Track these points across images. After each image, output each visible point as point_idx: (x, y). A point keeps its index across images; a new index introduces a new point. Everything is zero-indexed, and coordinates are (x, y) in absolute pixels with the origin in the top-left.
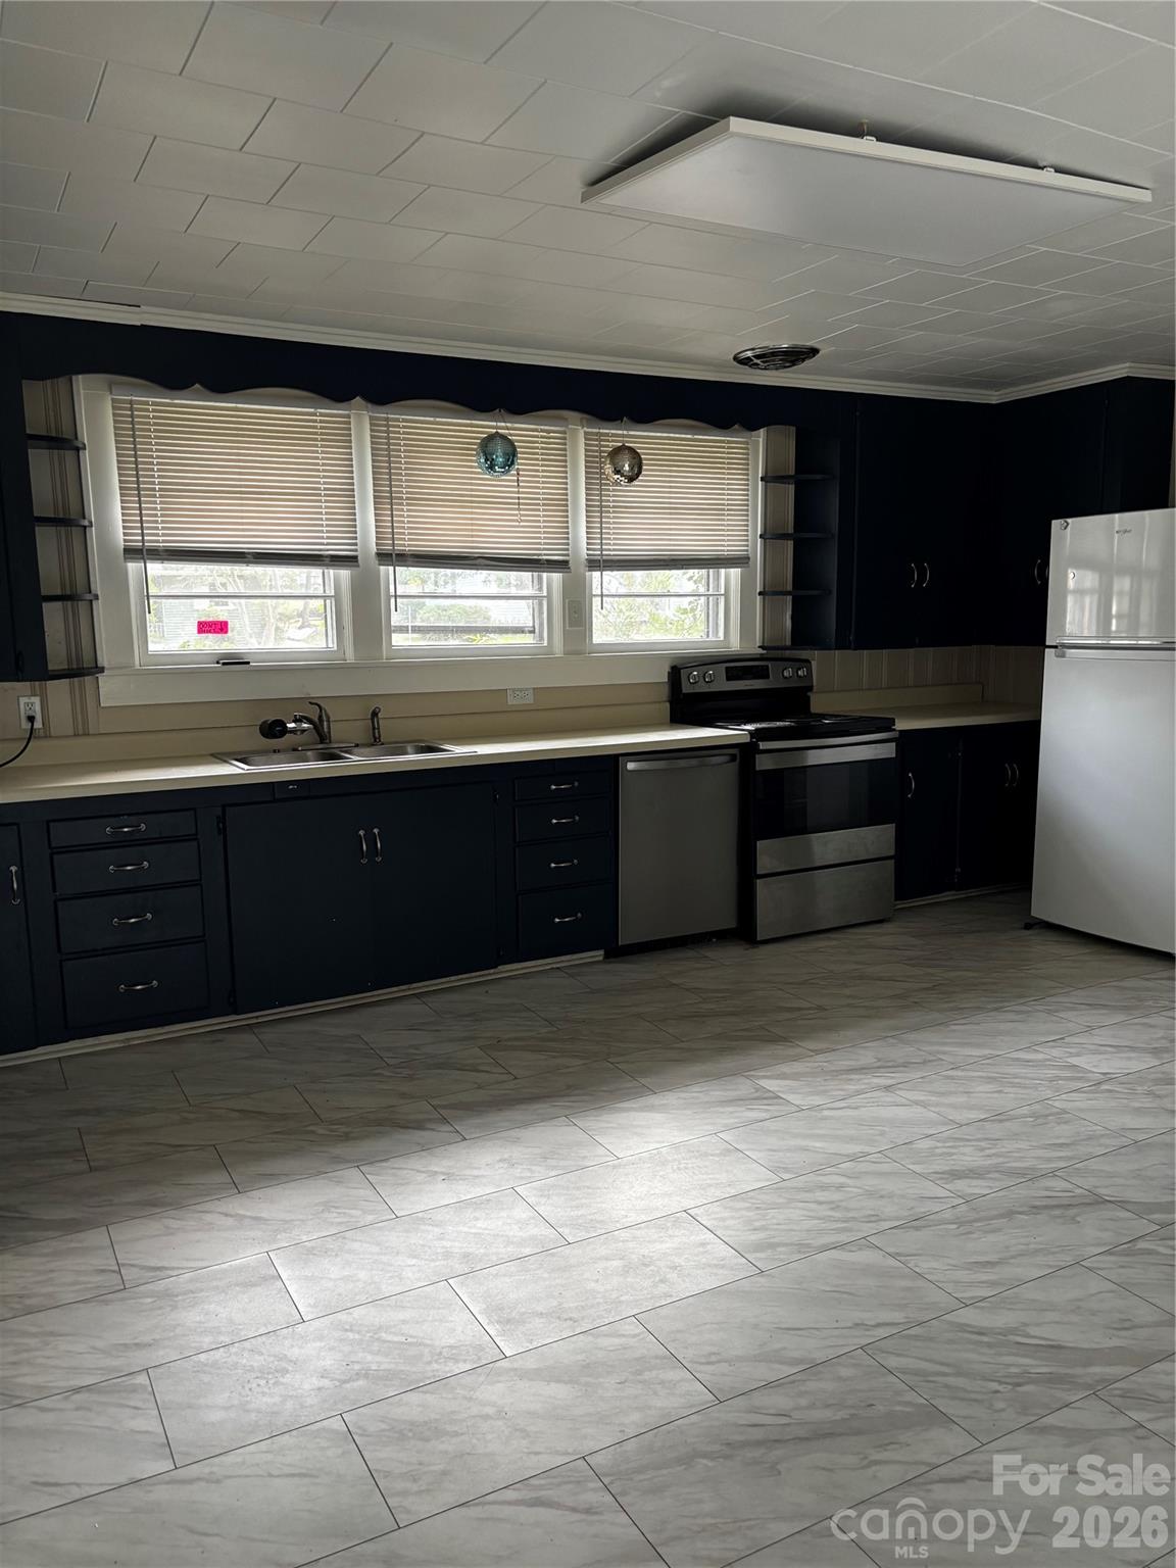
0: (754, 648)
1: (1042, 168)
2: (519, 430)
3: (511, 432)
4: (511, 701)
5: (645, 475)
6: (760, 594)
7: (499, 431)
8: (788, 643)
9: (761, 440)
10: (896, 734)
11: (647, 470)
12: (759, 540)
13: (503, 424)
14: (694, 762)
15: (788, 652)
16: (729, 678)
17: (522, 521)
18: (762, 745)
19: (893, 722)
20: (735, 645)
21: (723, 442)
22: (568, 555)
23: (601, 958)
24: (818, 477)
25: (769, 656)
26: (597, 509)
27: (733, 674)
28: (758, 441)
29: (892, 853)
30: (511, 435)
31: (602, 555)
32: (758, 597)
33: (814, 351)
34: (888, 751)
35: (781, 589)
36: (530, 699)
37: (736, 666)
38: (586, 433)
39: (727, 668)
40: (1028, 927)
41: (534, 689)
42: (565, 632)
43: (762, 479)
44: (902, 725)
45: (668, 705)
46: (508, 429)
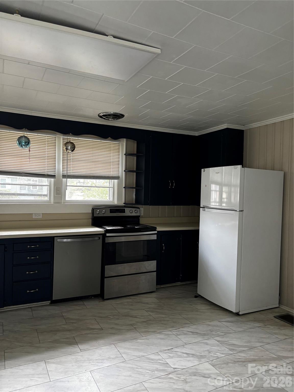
0: (122, 203)
1: (107, 36)
2: (30, 135)
3: (28, 135)
4: (34, 217)
5: (76, 151)
6: (124, 188)
7: (25, 135)
8: (134, 202)
9: (124, 143)
10: (156, 232)
11: (76, 149)
12: (124, 172)
13: (26, 133)
14: (91, 239)
15: (134, 205)
16: (111, 212)
17: (30, 162)
18: (108, 235)
19: (156, 228)
20: (116, 203)
21: (111, 143)
22: (55, 173)
23: (49, 304)
24: (141, 154)
25: (126, 206)
26: (66, 160)
27: (112, 211)
28: (124, 144)
29: (155, 270)
30: (28, 136)
31: (67, 174)
32: (123, 189)
33: (122, 116)
34: (154, 237)
35: (132, 187)
36: (40, 217)
37: (114, 209)
38: (63, 138)
39: (110, 209)
40: (196, 297)
41: (42, 213)
42: (54, 196)
43: (125, 154)
44: (159, 229)
45: (91, 220)
46: (27, 134)
